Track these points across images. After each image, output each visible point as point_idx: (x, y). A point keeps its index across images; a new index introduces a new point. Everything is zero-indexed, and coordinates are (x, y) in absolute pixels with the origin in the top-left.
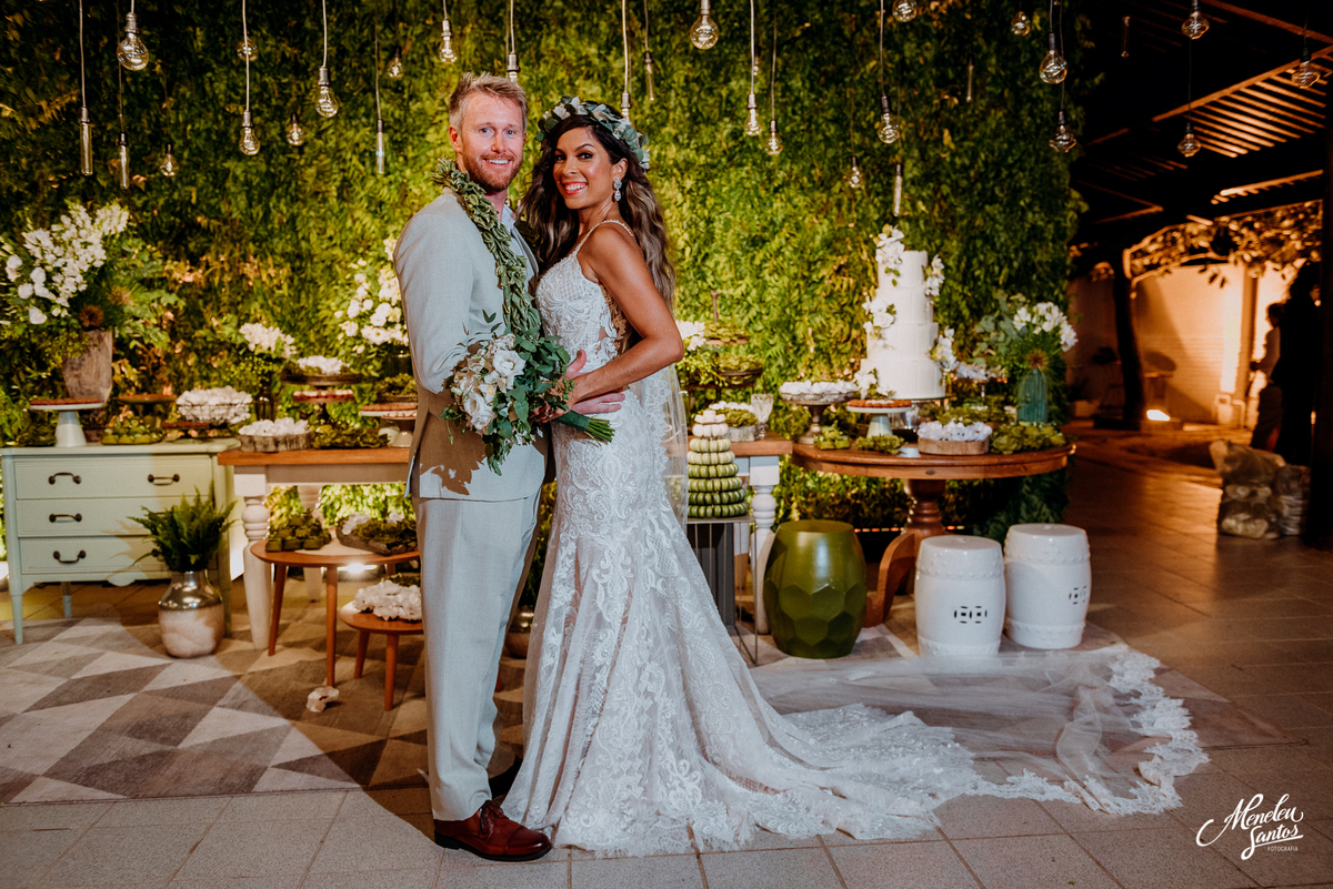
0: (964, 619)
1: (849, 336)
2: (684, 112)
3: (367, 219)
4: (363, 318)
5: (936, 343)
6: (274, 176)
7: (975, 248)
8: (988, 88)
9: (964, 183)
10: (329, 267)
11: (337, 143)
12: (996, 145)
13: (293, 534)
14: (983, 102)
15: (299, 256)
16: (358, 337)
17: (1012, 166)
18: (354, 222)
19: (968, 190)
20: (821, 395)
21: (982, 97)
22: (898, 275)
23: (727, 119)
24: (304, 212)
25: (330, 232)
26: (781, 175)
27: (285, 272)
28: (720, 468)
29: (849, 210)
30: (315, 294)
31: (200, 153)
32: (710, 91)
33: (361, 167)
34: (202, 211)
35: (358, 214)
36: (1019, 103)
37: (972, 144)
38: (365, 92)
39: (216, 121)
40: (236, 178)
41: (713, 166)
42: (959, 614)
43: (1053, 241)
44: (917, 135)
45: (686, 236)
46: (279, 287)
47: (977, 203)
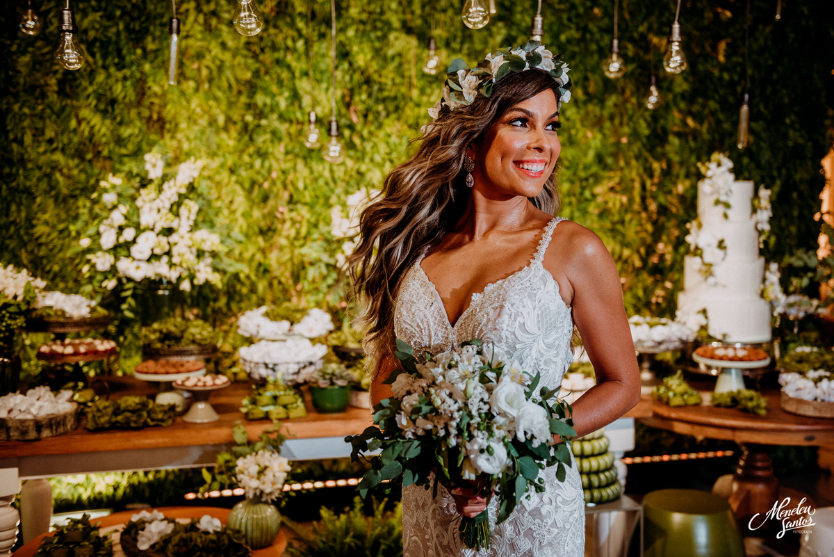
3: (96, 120)
4: (121, 249)
5: (764, 279)
10: (48, 175)
12: (763, 60)
16: (113, 270)
18: (79, 122)
22: (727, 206)
24: (16, 108)
25: (49, 134)
29: (622, 124)
30: (29, 207)
35: (85, 113)
37: (741, 59)
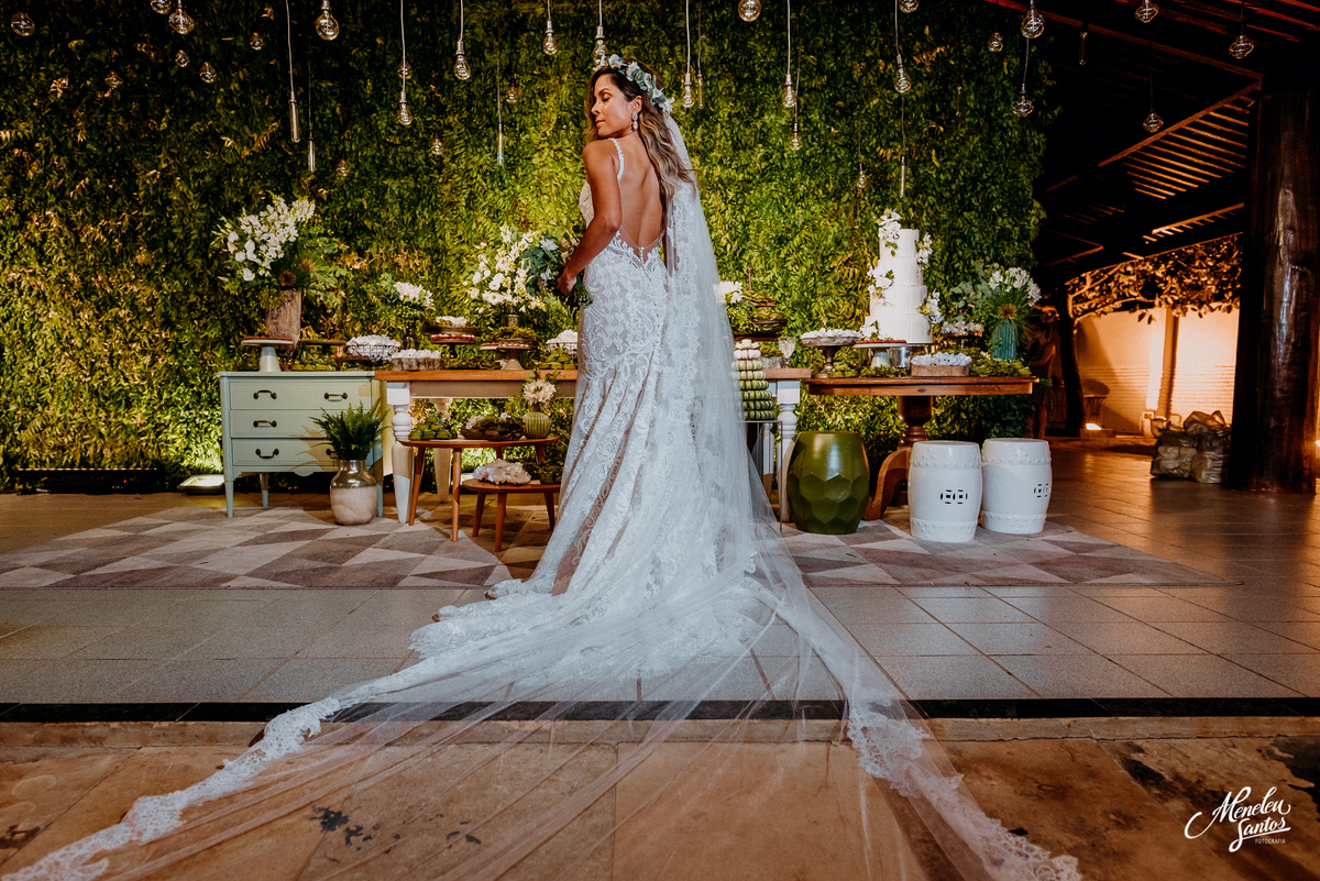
0: (948, 500)
1: (854, 314)
2: (727, 140)
3: (488, 223)
4: (483, 286)
5: (926, 302)
6: (420, 190)
7: (955, 244)
8: (967, 120)
9: (948, 194)
10: (459, 259)
11: (466, 166)
12: (973, 164)
13: (430, 428)
14: (963, 130)
15: (437, 251)
16: (480, 301)
17: (986, 181)
18: (478, 225)
19: (951, 200)
20: (833, 338)
21: (963, 126)
22: (896, 247)
23: (760, 145)
24: (441, 217)
25: (460, 233)
26: (802, 188)
27: (427, 261)
28: (755, 382)
29: (855, 216)
30: (447, 280)
31: (367, 173)
32: (747, 124)
33: (484, 184)
34: (367, 216)
35: (481, 219)
36: (992, 130)
37: (954, 164)
38: (487, 126)
39: (379, 150)
40: (392, 192)
41: (749, 182)
42: (944, 496)
43: (1019, 241)
44: (911, 157)
45: (727, 236)
46: (422, 274)
47: (958, 209)
